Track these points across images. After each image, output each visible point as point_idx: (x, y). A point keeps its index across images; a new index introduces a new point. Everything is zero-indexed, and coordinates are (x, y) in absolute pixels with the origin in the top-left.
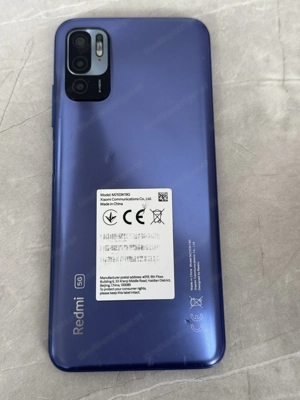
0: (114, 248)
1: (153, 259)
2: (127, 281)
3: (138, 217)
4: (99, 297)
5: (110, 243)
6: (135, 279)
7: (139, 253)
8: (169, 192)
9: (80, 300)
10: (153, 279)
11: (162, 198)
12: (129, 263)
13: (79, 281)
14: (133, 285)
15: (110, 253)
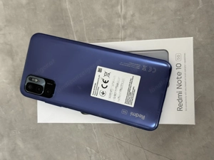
0: (115, 95)
1: (123, 81)
2: (129, 93)
3: (105, 82)
4: (133, 106)
5: (113, 96)
6: (129, 90)
7: (119, 85)
8: (98, 67)
9: (131, 113)
10: (131, 83)
11: (100, 71)
12: (122, 91)
13: (124, 112)
14: (131, 91)
15: (117, 97)
